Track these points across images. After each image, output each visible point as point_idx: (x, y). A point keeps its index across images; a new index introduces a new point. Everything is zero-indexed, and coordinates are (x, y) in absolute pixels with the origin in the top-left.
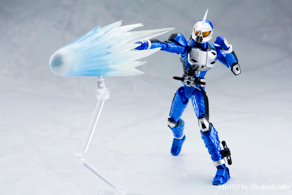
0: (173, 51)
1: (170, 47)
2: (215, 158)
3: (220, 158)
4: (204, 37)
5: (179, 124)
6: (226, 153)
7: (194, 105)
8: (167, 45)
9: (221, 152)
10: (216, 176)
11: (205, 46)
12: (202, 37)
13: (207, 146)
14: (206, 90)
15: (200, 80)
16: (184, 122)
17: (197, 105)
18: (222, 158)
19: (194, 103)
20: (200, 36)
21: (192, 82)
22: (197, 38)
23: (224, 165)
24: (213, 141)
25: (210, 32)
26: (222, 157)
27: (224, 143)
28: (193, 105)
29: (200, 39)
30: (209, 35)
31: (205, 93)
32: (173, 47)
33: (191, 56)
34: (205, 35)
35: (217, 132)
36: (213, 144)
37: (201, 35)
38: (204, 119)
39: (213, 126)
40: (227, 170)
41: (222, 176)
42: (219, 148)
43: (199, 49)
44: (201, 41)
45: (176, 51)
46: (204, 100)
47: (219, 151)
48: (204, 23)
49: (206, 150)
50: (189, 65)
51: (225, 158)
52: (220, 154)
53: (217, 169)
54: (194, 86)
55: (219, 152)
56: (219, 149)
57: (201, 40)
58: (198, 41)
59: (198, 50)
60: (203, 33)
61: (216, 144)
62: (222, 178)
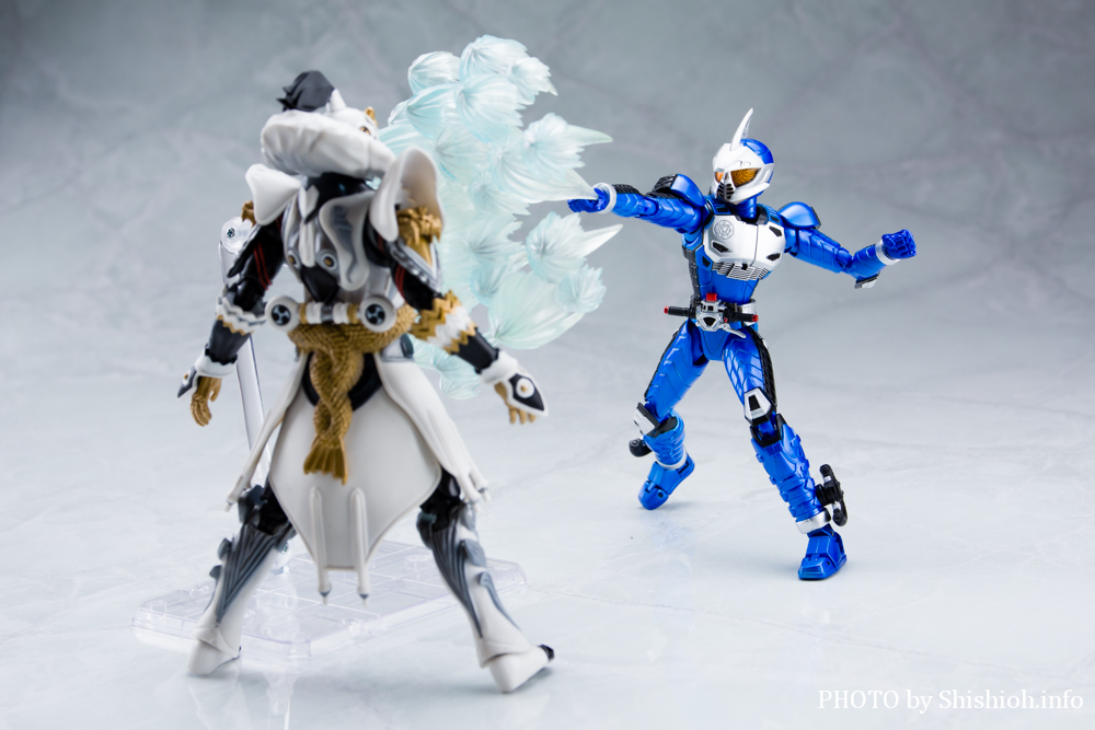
0: (667, 222)
1: (663, 209)
2: (801, 511)
3: (816, 511)
4: (737, 186)
5: (664, 428)
6: (830, 493)
7: (733, 375)
8: (657, 204)
9: (817, 491)
10: (809, 556)
11: (752, 210)
12: (733, 186)
13: (774, 481)
14: (761, 332)
15: (740, 310)
16: (682, 424)
17: (741, 374)
18: (820, 508)
19: (733, 367)
20: (726, 184)
21: (718, 318)
22: (718, 190)
23: (827, 526)
24: (791, 466)
25: (757, 171)
26: (819, 504)
27: (825, 470)
28: (730, 376)
29: (725, 191)
30: (752, 180)
31: (761, 340)
32: (671, 210)
33: (712, 236)
34: (741, 178)
35: (798, 437)
36: (792, 476)
37: (730, 181)
39: (784, 422)
40: (838, 538)
41: (822, 555)
42: (809, 481)
43: (733, 217)
44: (729, 198)
45: (675, 223)
46: (760, 358)
47: (810, 490)
49: (774, 491)
50: (706, 261)
51: (830, 508)
52: (814, 497)
53: (808, 539)
54: (727, 328)
55: (809, 495)
56: (809, 484)
57: (730, 192)
58: (722, 196)
59: (732, 219)
60: (735, 174)
61: (799, 472)
62: (823, 559)
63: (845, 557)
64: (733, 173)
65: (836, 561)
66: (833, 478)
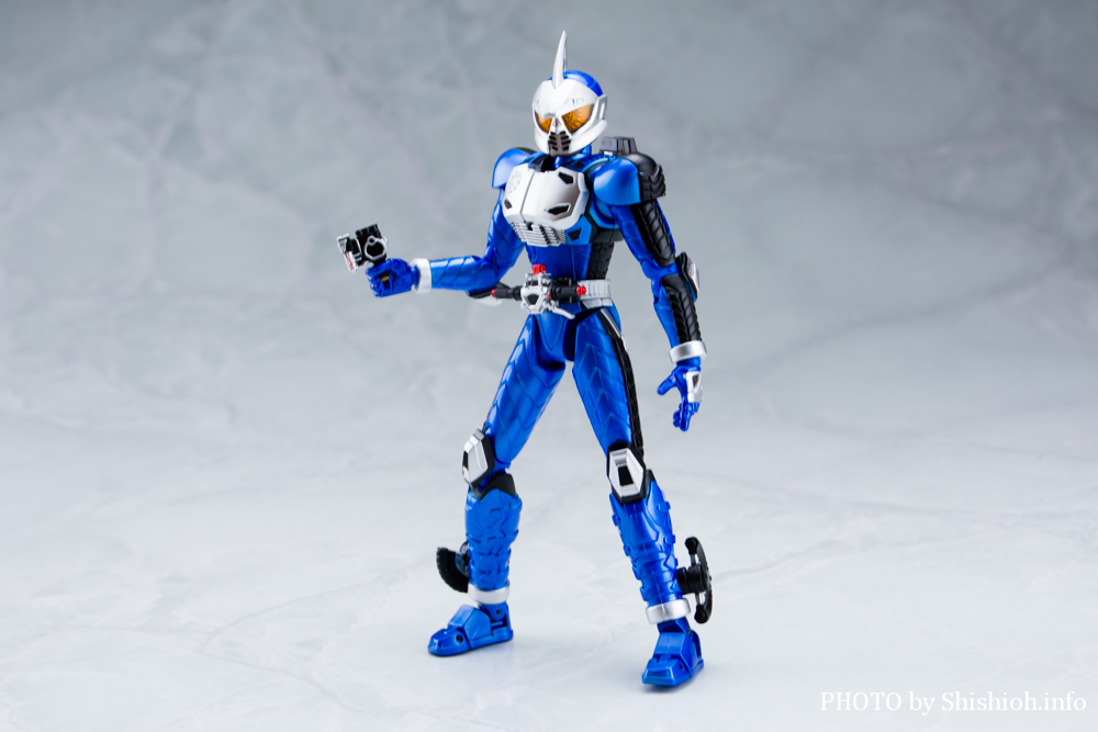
2: (655, 594)
3: (673, 597)
4: (573, 131)
6: (694, 580)
9: (679, 574)
10: (657, 656)
12: (568, 133)
13: (628, 551)
18: (679, 596)
20: (558, 133)
23: (684, 620)
24: (652, 534)
25: (591, 108)
26: (679, 590)
27: (692, 545)
29: (559, 142)
30: (588, 120)
34: (572, 123)
35: (668, 504)
36: (650, 545)
37: (562, 127)
38: (629, 451)
40: (695, 638)
41: (676, 657)
43: (528, 165)
44: (567, 148)
47: (671, 569)
48: (560, 83)
51: (691, 597)
52: (673, 580)
53: (658, 633)
54: (553, 307)
55: (667, 576)
56: (671, 563)
57: (566, 142)
58: (556, 149)
59: (524, 168)
60: (567, 118)
61: (660, 543)
62: (675, 662)
63: (701, 662)
64: (563, 117)
65: (691, 665)
66: (703, 558)
